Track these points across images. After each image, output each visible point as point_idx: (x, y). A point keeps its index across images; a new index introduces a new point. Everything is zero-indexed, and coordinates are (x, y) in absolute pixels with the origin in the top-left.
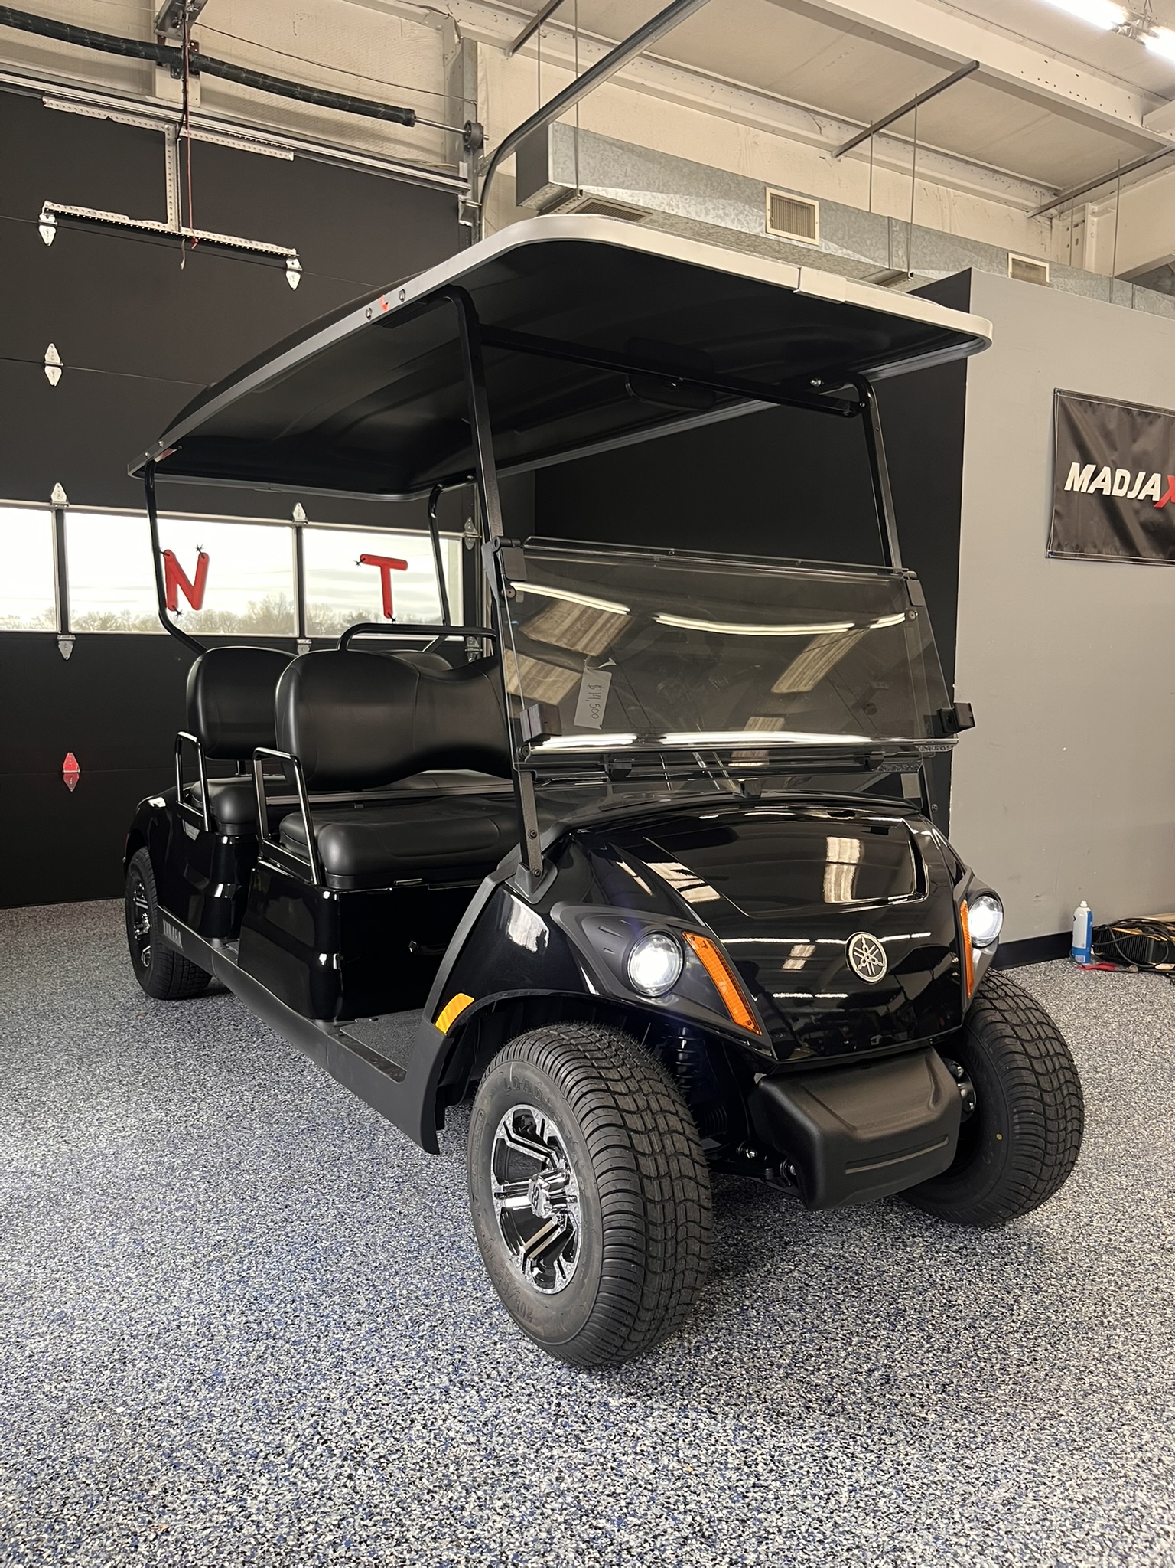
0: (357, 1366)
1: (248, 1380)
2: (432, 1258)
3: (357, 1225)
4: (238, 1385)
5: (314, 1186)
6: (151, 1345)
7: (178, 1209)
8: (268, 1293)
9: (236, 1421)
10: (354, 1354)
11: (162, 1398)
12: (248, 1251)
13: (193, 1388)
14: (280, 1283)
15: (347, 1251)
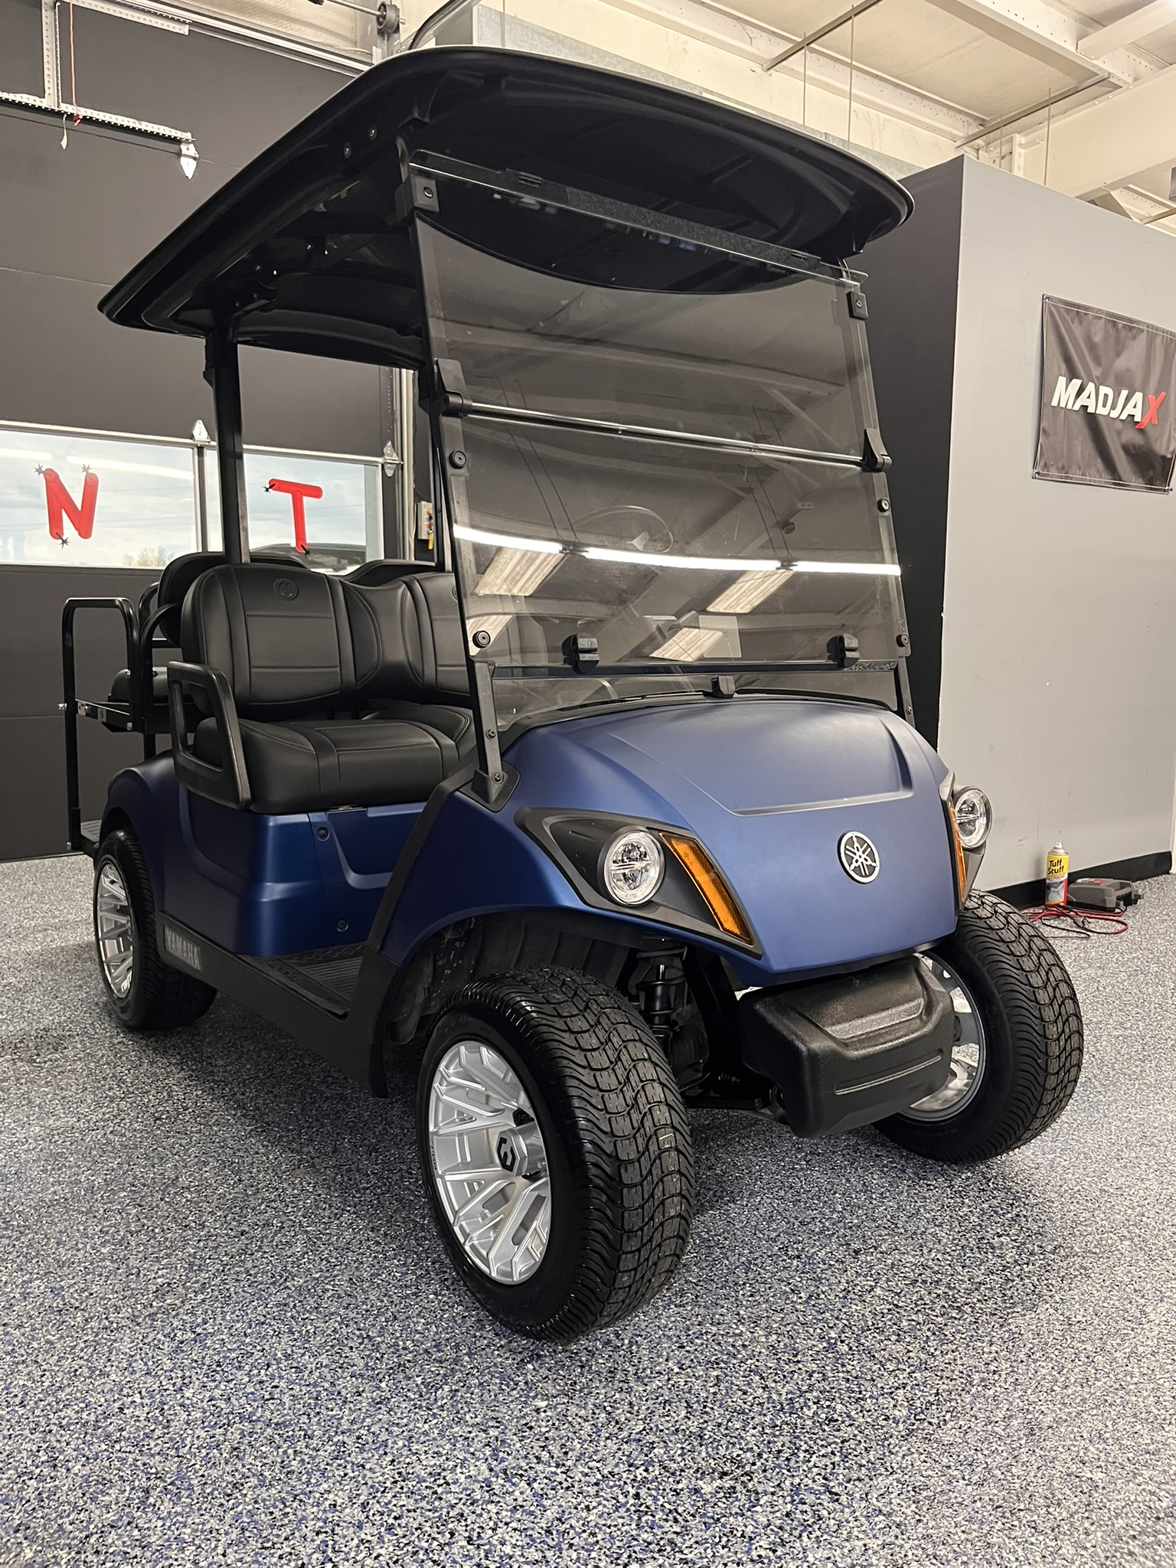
0: (365, 1455)
1: (224, 1485)
2: (435, 1294)
3: (335, 1254)
4: (211, 1493)
5: (274, 1205)
6: (88, 1438)
7: (103, 1244)
8: (234, 1355)
9: (216, 1547)
10: (359, 1438)
11: (111, 1517)
12: (200, 1297)
13: (152, 1500)
14: (248, 1340)
15: (328, 1290)
